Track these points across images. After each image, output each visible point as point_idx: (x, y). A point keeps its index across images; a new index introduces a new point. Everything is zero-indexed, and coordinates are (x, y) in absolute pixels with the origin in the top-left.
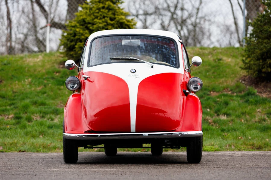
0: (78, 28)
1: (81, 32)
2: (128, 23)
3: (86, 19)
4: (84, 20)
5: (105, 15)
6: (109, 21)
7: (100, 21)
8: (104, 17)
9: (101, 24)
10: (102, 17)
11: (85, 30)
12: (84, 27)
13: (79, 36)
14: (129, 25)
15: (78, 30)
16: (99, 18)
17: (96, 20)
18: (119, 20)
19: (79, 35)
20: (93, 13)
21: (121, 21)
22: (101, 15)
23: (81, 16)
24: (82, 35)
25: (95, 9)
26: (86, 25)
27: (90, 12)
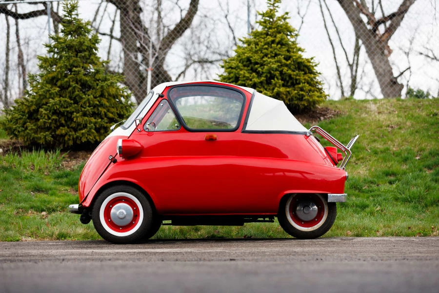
0: (241, 70)
1: (247, 75)
2: (308, 64)
3: (251, 57)
4: (248, 59)
5: (278, 52)
6: (284, 61)
7: (273, 60)
8: (276, 55)
9: (274, 64)
10: (273, 55)
11: (251, 73)
12: (249, 68)
13: (244, 81)
14: (310, 65)
15: (242, 72)
16: (269, 56)
17: (265, 59)
18: (297, 59)
19: (242, 79)
20: (261, 50)
21: (300, 60)
22: (271, 52)
23: (244, 53)
24: (248, 79)
25: (263, 44)
26: (251, 66)
27: (256, 48)
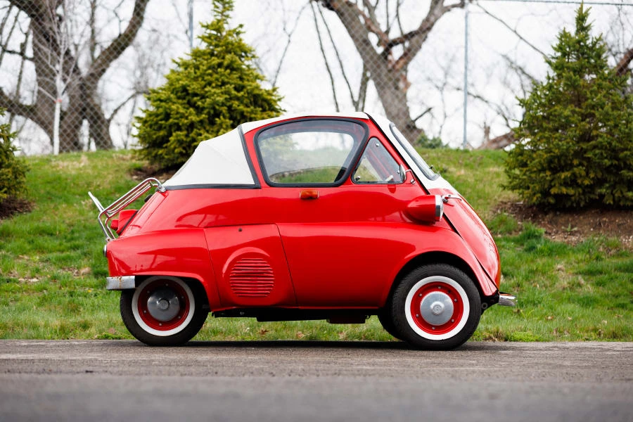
0: (174, 103)
1: (182, 110)
2: (269, 97)
3: (189, 86)
4: (184, 89)
5: (226, 80)
6: (234, 92)
7: (218, 91)
8: (224, 84)
9: (221, 97)
10: (220, 84)
11: (188, 109)
12: (185, 101)
13: (177, 119)
14: (271, 99)
15: (174, 107)
16: (214, 85)
17: (207, 89)
18: (253, 89)
19: (175, 116)
20: (202, 76)
21: (256, 92)
22: (217, 79)
23: (178, 80)
24: (183, 116)
25: (205, 68)
26: (188, 98)
27: (195, 73)
